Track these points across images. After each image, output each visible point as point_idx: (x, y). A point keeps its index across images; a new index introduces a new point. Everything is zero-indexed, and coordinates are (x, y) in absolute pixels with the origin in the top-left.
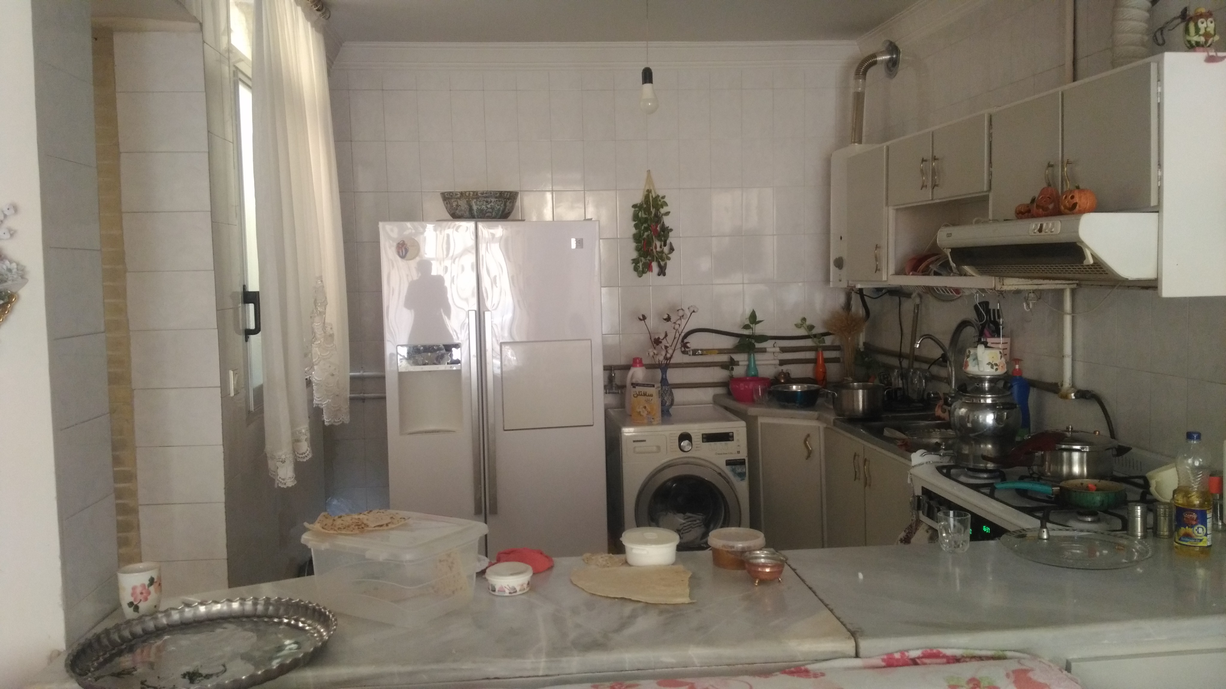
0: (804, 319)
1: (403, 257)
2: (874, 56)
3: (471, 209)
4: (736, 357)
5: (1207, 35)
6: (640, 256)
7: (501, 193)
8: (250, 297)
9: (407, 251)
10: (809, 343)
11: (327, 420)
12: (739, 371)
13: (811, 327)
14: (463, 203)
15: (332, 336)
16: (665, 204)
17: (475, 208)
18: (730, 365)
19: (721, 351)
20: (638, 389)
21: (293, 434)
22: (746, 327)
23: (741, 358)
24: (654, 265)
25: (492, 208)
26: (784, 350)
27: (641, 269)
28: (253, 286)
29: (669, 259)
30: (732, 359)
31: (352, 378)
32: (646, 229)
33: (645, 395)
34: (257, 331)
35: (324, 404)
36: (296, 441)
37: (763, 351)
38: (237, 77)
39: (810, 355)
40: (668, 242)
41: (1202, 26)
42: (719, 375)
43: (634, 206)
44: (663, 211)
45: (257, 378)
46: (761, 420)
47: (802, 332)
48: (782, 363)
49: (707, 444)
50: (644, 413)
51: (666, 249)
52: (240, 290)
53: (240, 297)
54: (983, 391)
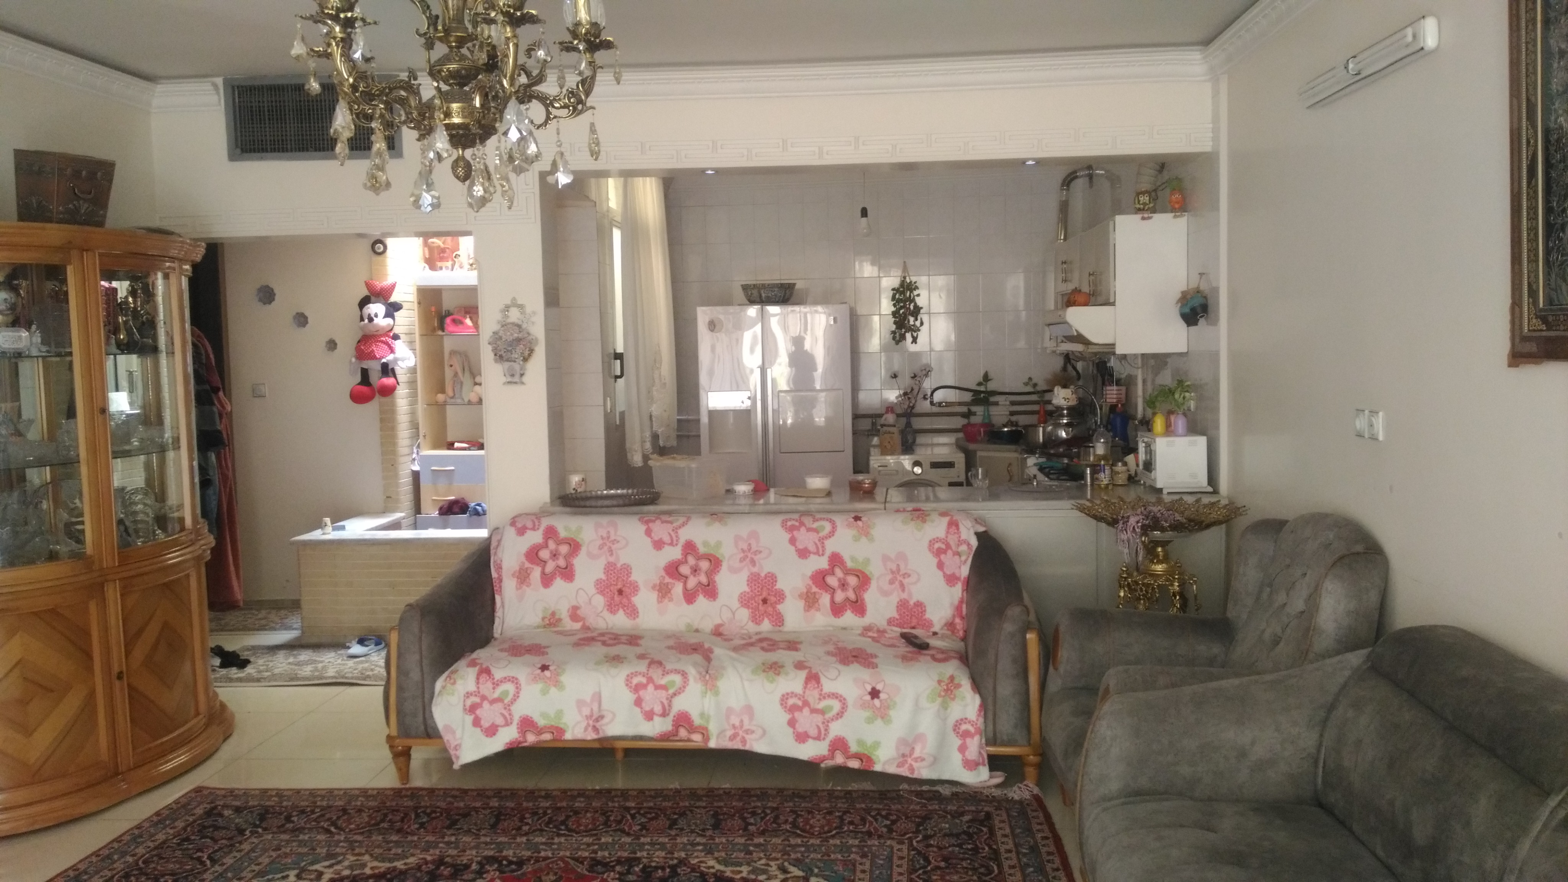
0: (1030, 379)
1: (712, 331)
2: (1075, 172)
3: (761, 296)
4: (974, 409)
5: (1145, 204)
6: (897, 328)
7: (782, 284)
8: (619, 356)
9: (715, 326)
10: (1034, 398)
11: (661, 443)
12: (976, 420)
13: (1035, 385)
14: (755, 292)
15: (665, 384)
16: (917, 288)
17: (763, 295)
18: (968, 415)
19: (960, 404)
20: (885, 428)
21: (642, 437)
22: (979, 384)
23: (979, 410)
24: (908, 336)
25: (776, 295)
26: (1013, 403)
27: (898, 338)
28: (620, 350)
29: (919, 330)
30: (969, 410)
31: (679, 421)
32: (901, 308)
33: (889, 433)
34: (621, 377)
35: (660, 431)
36: (643, 442)
37: (996, 404)
38: (612, 224)
39: (1036, 408)
40: (919, 318)
41: (1141, 199)
42: (959, 422)
43: (893, 289)
44: (916, 293)
45: (621, 407)
46: (979, 454)
47: (1029, 389)
48: (1012, 413)
49: (934, 470)
50: (889, 447)
51: (918, 323)
52: (612, 351)
53: (613, 356)
54: (1062, 416)
